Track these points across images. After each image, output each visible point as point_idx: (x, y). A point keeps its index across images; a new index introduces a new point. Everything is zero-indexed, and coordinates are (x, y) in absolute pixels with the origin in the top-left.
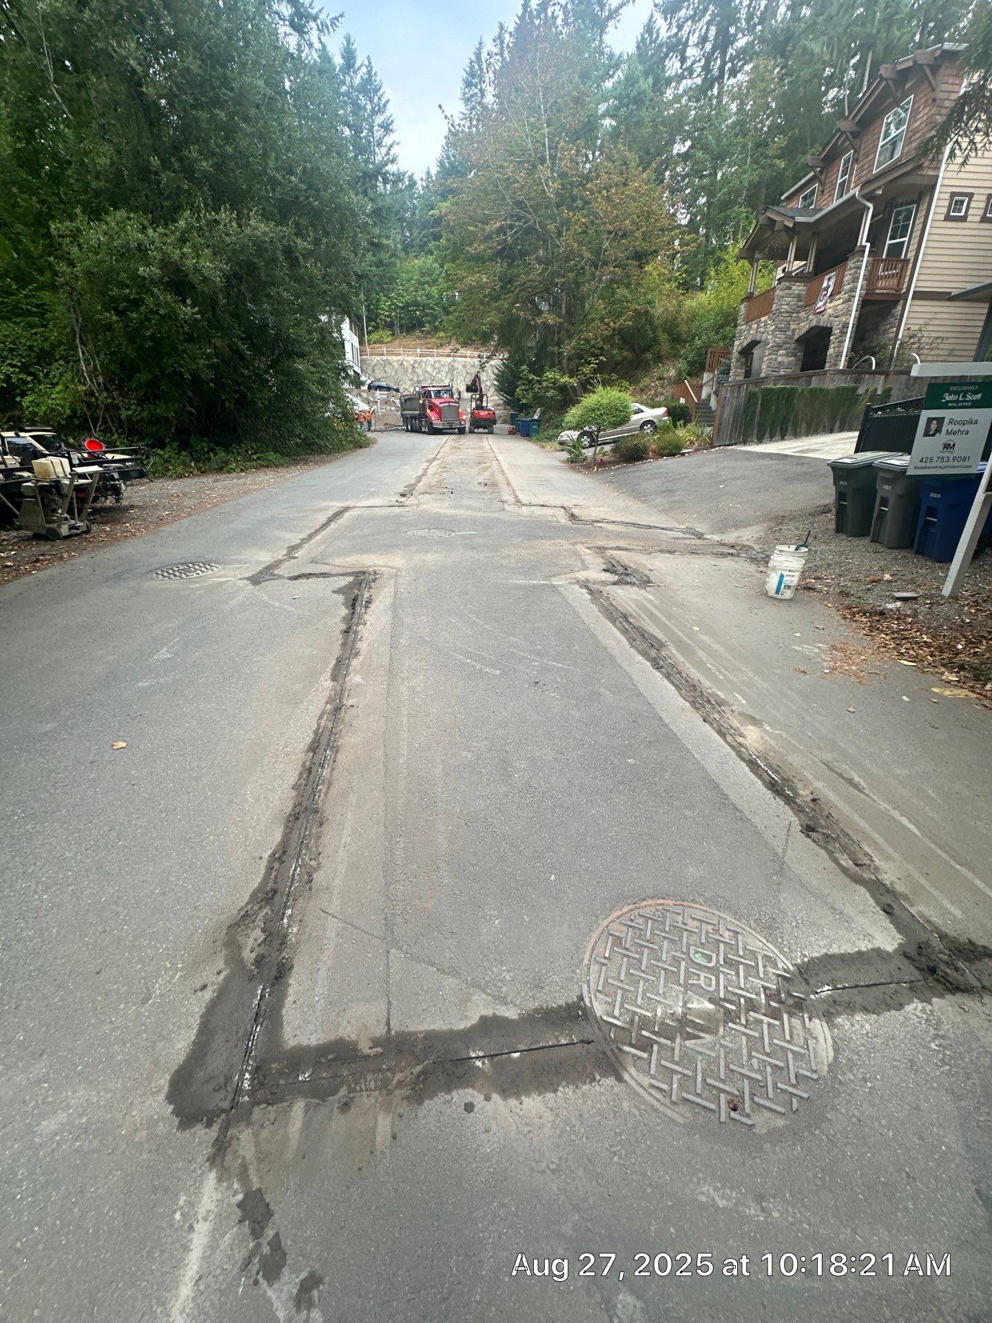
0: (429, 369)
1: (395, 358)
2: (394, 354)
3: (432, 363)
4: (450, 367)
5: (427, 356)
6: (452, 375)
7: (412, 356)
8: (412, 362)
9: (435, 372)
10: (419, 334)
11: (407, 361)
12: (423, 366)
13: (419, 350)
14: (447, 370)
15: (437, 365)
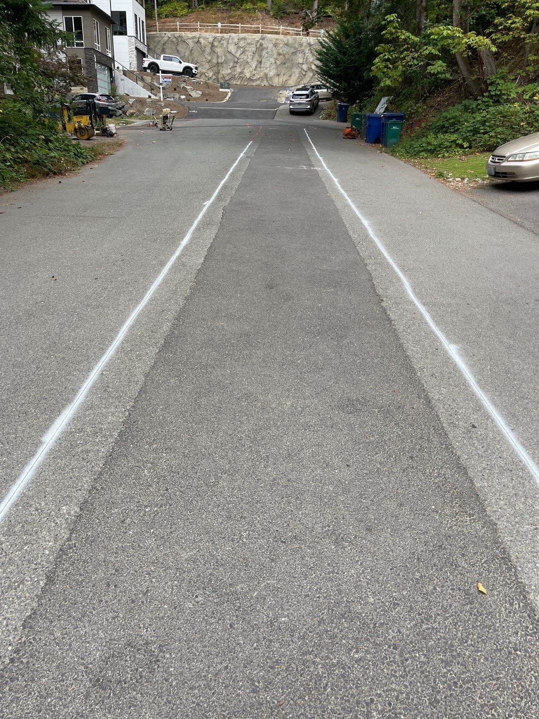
0: (232, 48)
1: (189, 34)
2: (189, 30)
3: (236, 40)
4: (258, 46)
5: (230, 32)
6: (260, 56)
7: (211, 31)
8: (211, 40)
9: (239, 52)
10: (222, 6)
11: (205, 38)
12: (225, 45)
13: (219, 25)
14: (254, 49)
15: (242, 44)
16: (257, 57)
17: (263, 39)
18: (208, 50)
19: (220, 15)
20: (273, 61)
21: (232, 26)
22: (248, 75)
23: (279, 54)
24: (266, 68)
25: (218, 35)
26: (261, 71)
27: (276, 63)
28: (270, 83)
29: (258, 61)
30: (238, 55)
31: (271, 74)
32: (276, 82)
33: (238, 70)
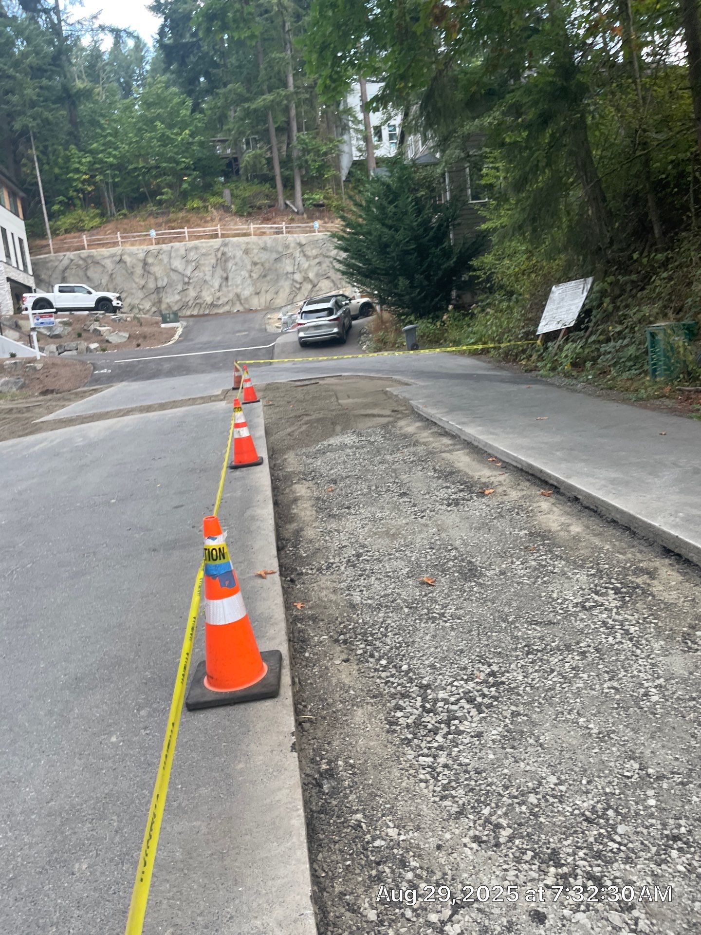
0: (178, 264)
1: (105, 251)
2: (103, 245)
3: (183, 252)
4: (219, 255)
5: (171, 241)
6: (225, 270)
7: (140, 244)
8: (141, 256)
9: (190, 269)
10: (154, 208)
11: (131, 255)
12: (166, 260)
13: (153, 233)
14: (213, 261)
15: (192, 255)
16: (219, 272)
17: (225, 245)
18: (139, 271)
19: (152, 220)
20: (247, 275)
21: (174, 233)
22: (209, 300)
23: (255, 264)
24: (237, 286)
25: (152, 247)
26: (229, 292)
27: (250, 276)
28: (247, 306)
29: (222, 277)
30: (188, 273)
31: (246, 293)
32: (256, 303)
33: (192, 293)
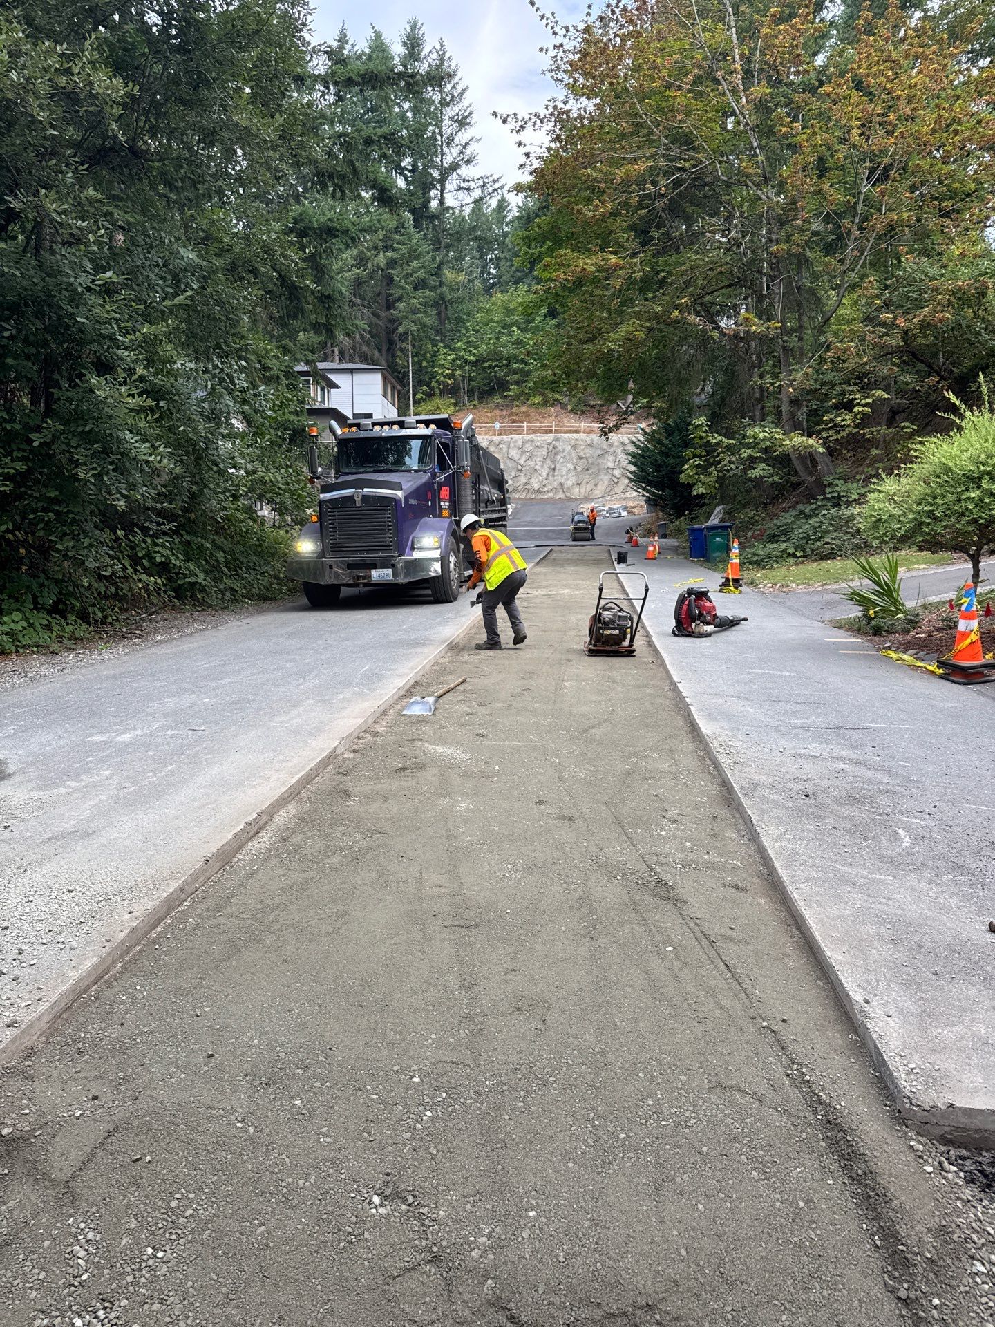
0: (514, 453)
3: (520, 443)
4: (551, 448)
5: (511, 433)
6: (553, 461)
9: (524, 458)
10: (500, 401)
12: (505, 450)
13: (497, 425)
14: (545, 453)
15: (528, 447)
16: (548, 462)
17: (557, 440)
19: (498, 412)
20: (572, 467)
21: (514, 427)
22: (536, 486)
23: (581, 458)
24: (562, 476)
25: (494, 438)
26: (554, 481)
27: (575, 469)
28: (568, 495)
29: (550, 468)
30: (522, 462)
31: (569, 483)
32: (576, 492)
33: (523, 479)
